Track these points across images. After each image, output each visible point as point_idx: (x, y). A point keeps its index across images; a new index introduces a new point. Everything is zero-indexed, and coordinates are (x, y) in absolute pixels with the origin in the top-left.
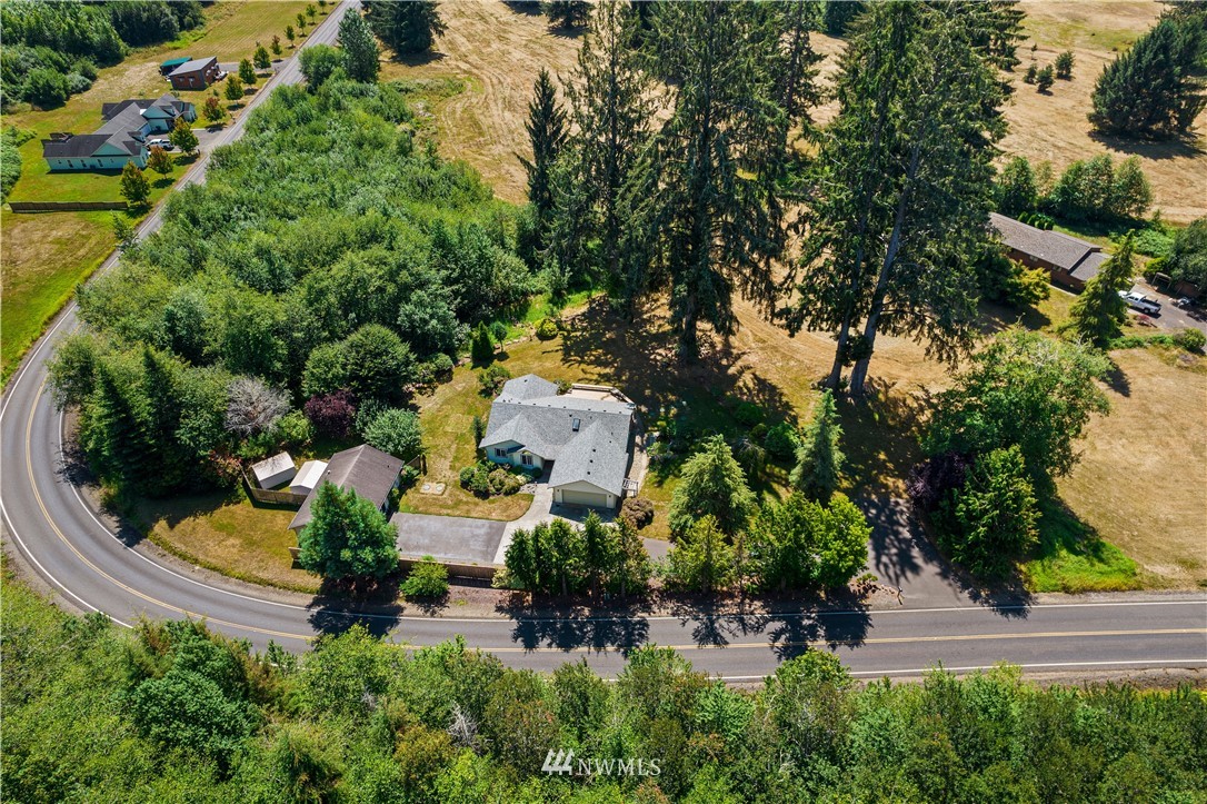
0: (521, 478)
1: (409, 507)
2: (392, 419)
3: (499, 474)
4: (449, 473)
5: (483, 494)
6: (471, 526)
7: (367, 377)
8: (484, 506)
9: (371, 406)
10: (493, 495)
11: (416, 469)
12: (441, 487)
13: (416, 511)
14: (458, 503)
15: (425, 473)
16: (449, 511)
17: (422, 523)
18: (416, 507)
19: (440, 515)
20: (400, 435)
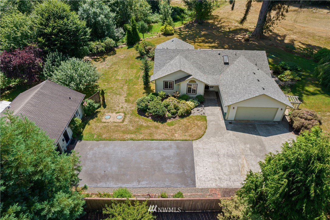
0: (190, 103)
1: (92, 135)
2: (74, 64)
3: (171, 101)
4: (125, 105)
5: (160, 118)
6: (158, 149)
7: (51, 33)
8: (163, 128)
9: (56, 57)
10: (170, 118)
11: (96, 102)
12: (120, 116)
13: (100, 138)
14: (139, 129)
15: (105, 106)
16: (133, 136)
17: (107, 149)
18: (100, 135)
19: (124, 140)
20: (81, 76)
